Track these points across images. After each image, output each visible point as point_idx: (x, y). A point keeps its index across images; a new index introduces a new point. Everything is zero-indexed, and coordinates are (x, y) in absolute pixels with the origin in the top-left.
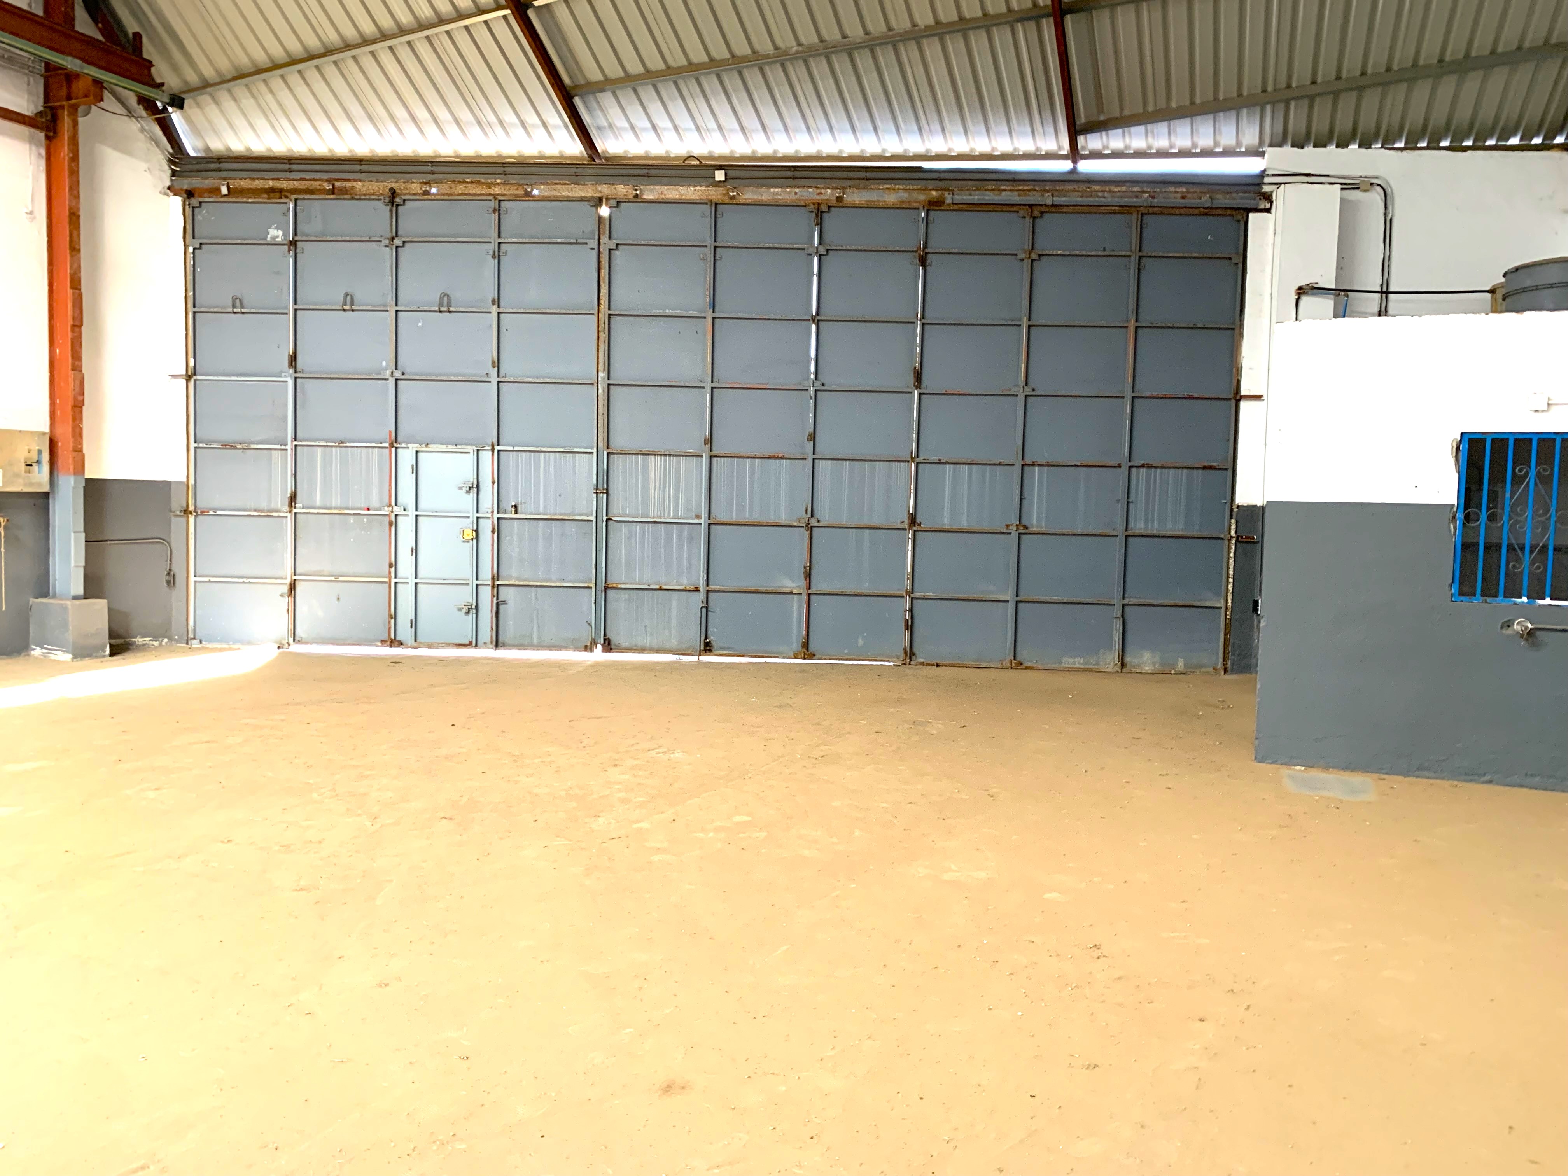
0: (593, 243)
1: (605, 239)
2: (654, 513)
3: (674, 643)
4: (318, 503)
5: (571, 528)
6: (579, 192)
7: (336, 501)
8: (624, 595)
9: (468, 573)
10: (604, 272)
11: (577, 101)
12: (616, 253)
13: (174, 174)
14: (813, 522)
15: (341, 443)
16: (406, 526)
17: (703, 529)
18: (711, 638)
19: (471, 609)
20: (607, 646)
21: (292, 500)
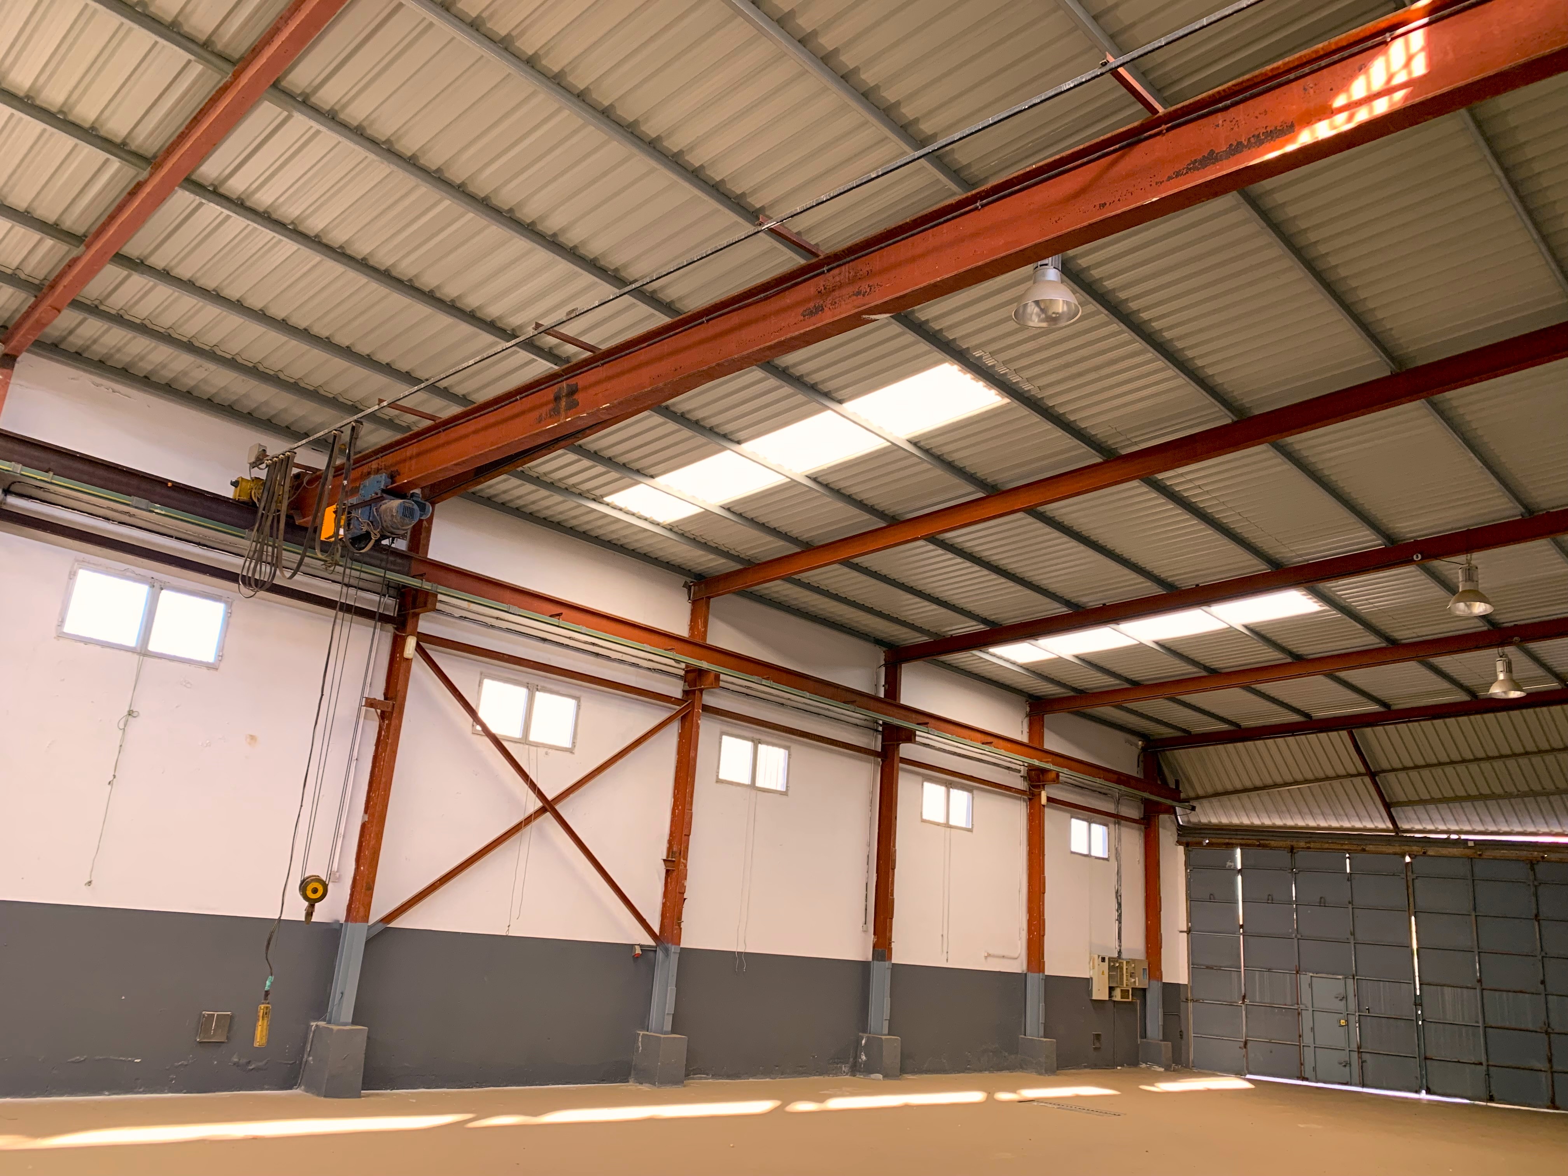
0: (1404, 876)
1: (1409, 873)
2: (1450, 1018)
3: (1470, 1094)
4: (1258, 1000)
5: (1401, 1023)
6: (1391, 849)
7: (1267, 1000)
8: (1435, 1063)
9: (1342, 1044)
10: (1411, 890)
11: (1392, 810)
12: (1416, 881)
13: (1179, 835)
14: (1550, 1030)
15: (1269, 970)
16: (1307, 1016)
17: (1481, 1030)
18: (1493, 1093)
19: (1347, 1064)
20: (1429, 1092)
21: (1244, 997)
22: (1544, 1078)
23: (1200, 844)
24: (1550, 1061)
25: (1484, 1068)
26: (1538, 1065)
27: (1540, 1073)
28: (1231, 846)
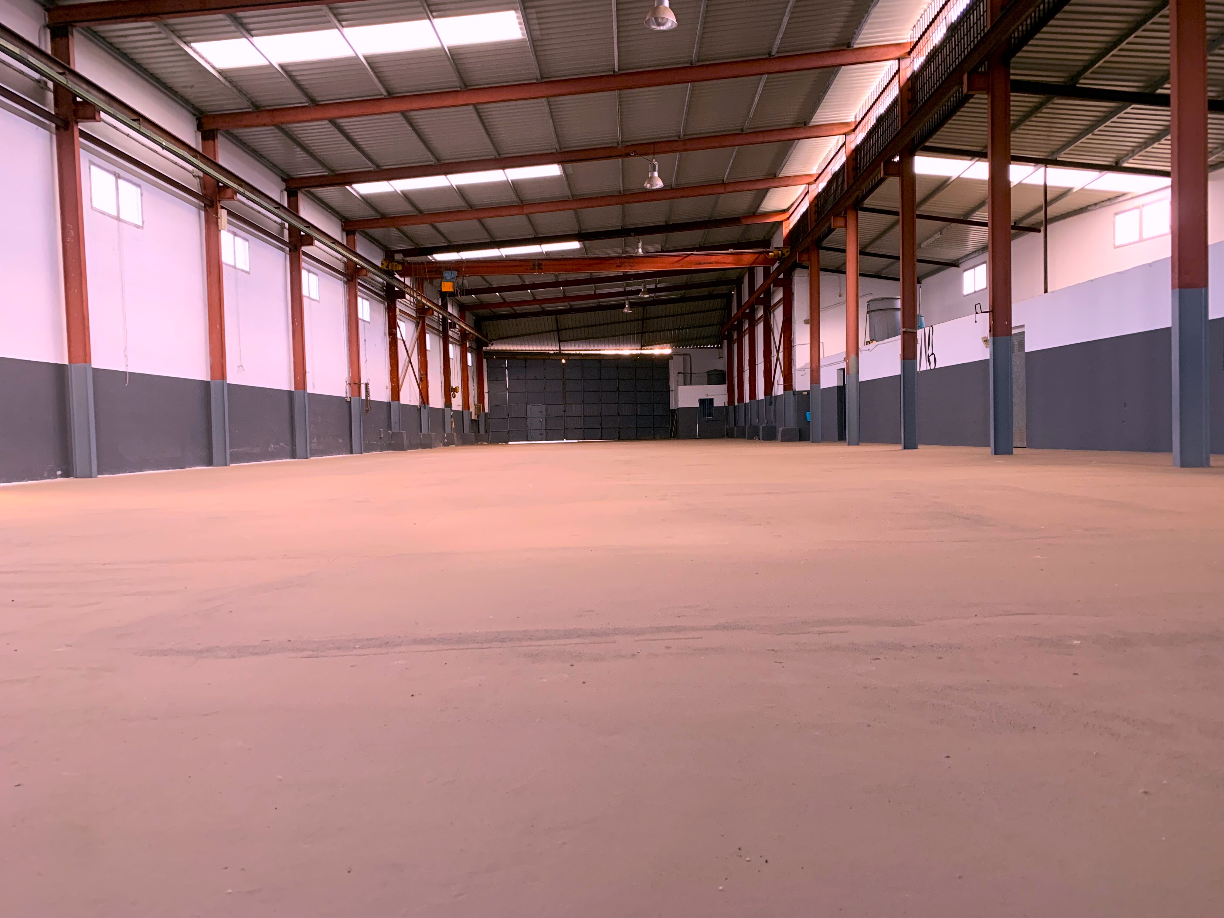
2: (574, 415)
5: (559, 418)
8: (569, 430)
9: (540, 427)
12: (566, 369)
14: (601, 415)
15: (517, 404)
16: (529, 419)
17: (583, 417)
19: (541, 434)
20: (567, 440)
21: (508, 415)
22: (599, 431)
23: (492, 358)
24: (601, 425)
25: (583, 430)
26: (597, 427)
27: (597, 430)
28: (504, 359)
